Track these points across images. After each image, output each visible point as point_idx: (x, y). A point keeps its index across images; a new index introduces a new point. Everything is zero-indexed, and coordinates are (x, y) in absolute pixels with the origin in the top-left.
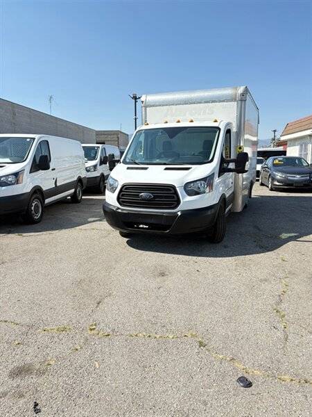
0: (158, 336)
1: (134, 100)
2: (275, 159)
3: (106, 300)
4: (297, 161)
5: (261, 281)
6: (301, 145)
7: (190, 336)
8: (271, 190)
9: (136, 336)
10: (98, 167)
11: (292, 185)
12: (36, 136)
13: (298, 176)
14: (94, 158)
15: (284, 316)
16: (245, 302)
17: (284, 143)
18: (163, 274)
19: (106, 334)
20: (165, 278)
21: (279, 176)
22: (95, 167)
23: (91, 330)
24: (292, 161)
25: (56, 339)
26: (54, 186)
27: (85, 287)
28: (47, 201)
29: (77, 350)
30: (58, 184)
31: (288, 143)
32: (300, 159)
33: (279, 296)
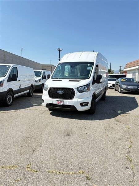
0: (64, 173)
1: (59, 51)
2: (122, 79)
3: (38, 149)
4: (131, 80)
5: (118, 139)
6: (133, 73)
7: (81, 173)
8: (120, 93)
9: (52, 172)
10: (41, 80)
11: (130, 91)
12: (11, 65)
13: (132, 87)
14: (39, 76)
15: (131, 161)
16: (111, 151)
17: (125, 72)
18: (68, 135)
19: (36, 171)
20: (69, 137)
21: (124, 86)
22: (40, 80)
23: (28, 168)
24: (129, 80)
25: (8, 173)
26: (19, 88)
27: (28, 141)
28: (15, 96)
29: (18, 181)
30: (21, 88)
31: (127, 72)
32: (133, 79)
33: (128, 148)
